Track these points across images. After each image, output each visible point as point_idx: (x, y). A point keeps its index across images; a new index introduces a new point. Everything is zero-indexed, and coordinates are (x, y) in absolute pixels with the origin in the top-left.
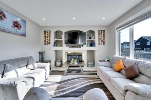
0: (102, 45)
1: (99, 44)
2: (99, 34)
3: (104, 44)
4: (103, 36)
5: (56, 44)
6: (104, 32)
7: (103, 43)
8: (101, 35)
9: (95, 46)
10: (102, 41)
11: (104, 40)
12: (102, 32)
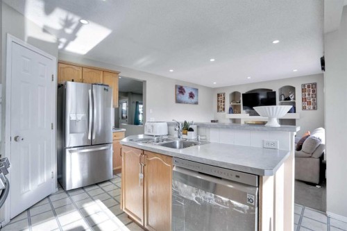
0: (309, 109)
1: (304, 108)
2: (303, 90)
3: (314, 108)
4: (311, 93)
5: (232, 110)
6: (314, 86)
7: (312, 106)
8: (307, 93)
9: (295, 112)
10: (309, 103)
11: (314, 100)
12: (309, 87)
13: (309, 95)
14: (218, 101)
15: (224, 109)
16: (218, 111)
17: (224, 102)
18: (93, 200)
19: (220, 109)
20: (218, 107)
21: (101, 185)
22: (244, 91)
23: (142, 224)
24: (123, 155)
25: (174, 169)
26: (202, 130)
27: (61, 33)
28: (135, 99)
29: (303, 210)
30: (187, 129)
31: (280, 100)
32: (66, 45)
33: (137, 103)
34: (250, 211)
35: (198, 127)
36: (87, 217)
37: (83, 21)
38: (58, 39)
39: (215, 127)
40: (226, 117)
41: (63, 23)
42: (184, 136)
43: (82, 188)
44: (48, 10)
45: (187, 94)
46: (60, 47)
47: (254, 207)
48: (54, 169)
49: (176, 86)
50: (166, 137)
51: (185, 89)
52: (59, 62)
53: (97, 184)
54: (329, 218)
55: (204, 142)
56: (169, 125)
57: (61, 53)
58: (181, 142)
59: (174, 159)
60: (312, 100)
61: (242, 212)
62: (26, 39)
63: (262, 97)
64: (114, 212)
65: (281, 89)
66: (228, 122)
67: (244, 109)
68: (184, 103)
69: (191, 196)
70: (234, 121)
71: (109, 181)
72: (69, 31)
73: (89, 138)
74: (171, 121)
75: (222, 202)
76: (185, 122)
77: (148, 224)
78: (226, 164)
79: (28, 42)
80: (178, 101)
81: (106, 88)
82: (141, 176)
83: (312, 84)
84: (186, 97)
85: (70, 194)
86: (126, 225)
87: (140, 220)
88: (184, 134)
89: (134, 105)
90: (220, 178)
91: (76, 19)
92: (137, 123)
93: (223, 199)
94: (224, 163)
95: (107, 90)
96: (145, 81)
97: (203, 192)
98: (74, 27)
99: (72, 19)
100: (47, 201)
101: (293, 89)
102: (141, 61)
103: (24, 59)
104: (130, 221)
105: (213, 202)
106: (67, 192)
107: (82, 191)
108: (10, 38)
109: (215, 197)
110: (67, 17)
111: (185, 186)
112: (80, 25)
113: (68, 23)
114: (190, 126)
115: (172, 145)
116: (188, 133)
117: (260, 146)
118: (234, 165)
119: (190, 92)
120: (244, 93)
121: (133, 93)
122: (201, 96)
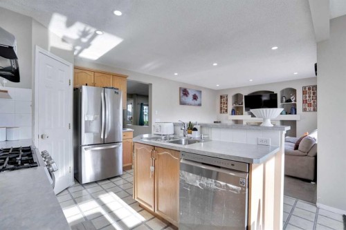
0: (310, 111)
1: (305, 110)
2: (304, 93)
3: (315, 110)
4: (312, 95)
5: (234, 112)
6: (314, 88)
7: (312, 108)
8: (307, 95)
9: (296, 114)
10: (310, 105)
11: (314, 102)
12: (309, 89)
13: (310, 97)
14: (221, 103)
15: (227, 111)
16: (221, 112)
17: (227, 104)
18: (107, 192)
19: (223, 110)
20: (221, 109)
21: (113, 180)
22: (245, 93)
23: (152, 210)
24: (135, 151)
25: (182, 161)
26: (205, 130)
27: (78, 42)
28: (140, 101)
29: (296, 202)
30: (191, 129)
31: (282, 102)
32: (80, 51)
33: (142, 105)
34: (242, 191)
35: (201, 127)
36: (103, 205)
37: (98, 32)
38: (74, 47)
39: (217, 127)
40: (229, 118)
41: (80, 34)
42: (189, 135)
43: (96, 182)
44: (69, 24)
45: (190, 96)
46: (75, 53)
47: (245, 188)
48: (71, 164)
49: (180, 88)
50: (173, 136)
51: (189, 91)
52: (75, 68)
53: (108, 179)
54: (318, 208)
55: (207, 140)
56: (175, 125)
57: (76, 59)
58: (186, 140)
59: (181, 153)
60: (312, 102)
61: (235, 192)
62: (49, 49)
63: (265, 98)
64: (126, 202)
65: (282, 91)
66: (230, 123)
67: (246, 110)
68: (188, 104)
69: (195, 182)
70: (237, 122)
71: (119, 176)
72: (84, 40)
73: (102, 137)
74: (177, 121)
75: (221, 186)
76: (190, 123)
77: (158, 210)
78: (224, 155)
79: (51, 52)
80: (182, 103)
81: (117, 91)
82: (152, 168)
83: (313, 87)
84: (189, 99)
85: (86, 187)
86: (138, 212)
87: (151, 206)
88: (189, 133)
89: (139, 106)
90: (219, 167)
91: (93, 30)
92: (142, 123)
93: (222, 183)
94: (222, 155)
95: (118, 93)
96: (151, 84)
97: (206, 179)
98: (89, 37)
99: (89, 30)
100: (66, 192)
101: (294, 91)
102: (148, 65)
103: (48, 66)
104: (141, 209)
105: (213, 186)
106: (83, 185)
107: (96, 185)
108: (38, 49)
109: (215, 182)
110: (85, 28)
111: (191, 174)
112: (95, 35)
113: (84, 34)
114: (194, 126)
115: (179, 142)
116: (193, 132)
117: (255, 143)
118: (230, 156)
119: (193, 94)
120: (246, 95)
121: (138, 95)
122: (204, 98)
